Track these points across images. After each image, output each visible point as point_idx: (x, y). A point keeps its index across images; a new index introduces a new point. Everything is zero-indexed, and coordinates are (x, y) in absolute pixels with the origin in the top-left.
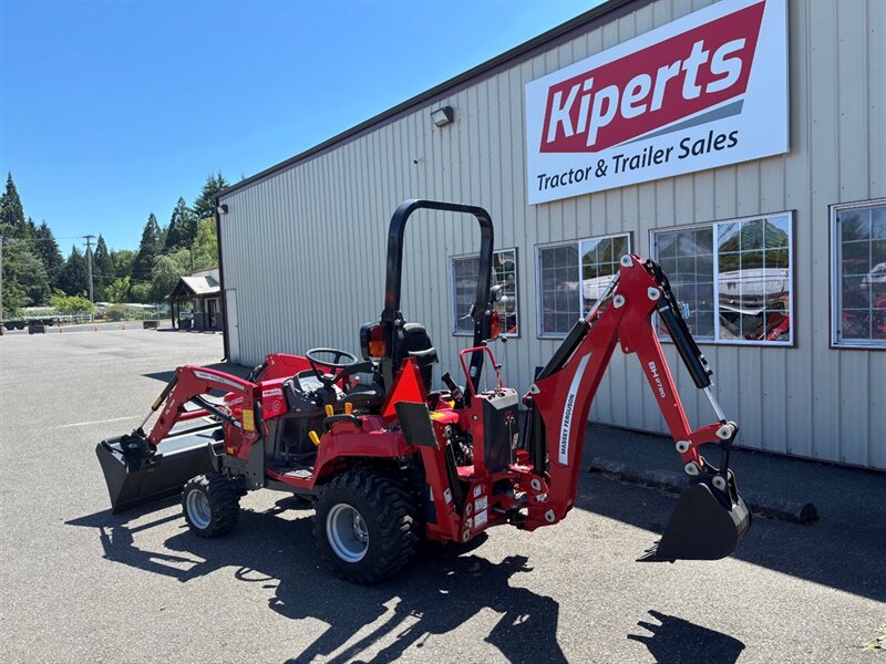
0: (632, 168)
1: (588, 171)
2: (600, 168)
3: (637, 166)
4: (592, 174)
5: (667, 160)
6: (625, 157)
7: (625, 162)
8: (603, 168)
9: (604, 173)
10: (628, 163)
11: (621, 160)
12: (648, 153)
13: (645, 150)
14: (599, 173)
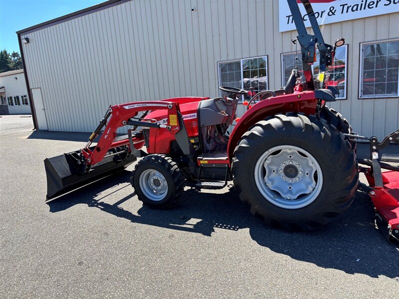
0: (352, 10)
1: (322, 13)
2: (331, 11)
3: (357, 9)
4: (325, 15)
5: (376, 7)
6: (349, 5)
7: (348, 8)
8: (333, 11)
9: (333, 14)
10: (351, 8)
11: (346, 7)
12: (364, 3)
13: (362, 1)
14: (330, 13)
